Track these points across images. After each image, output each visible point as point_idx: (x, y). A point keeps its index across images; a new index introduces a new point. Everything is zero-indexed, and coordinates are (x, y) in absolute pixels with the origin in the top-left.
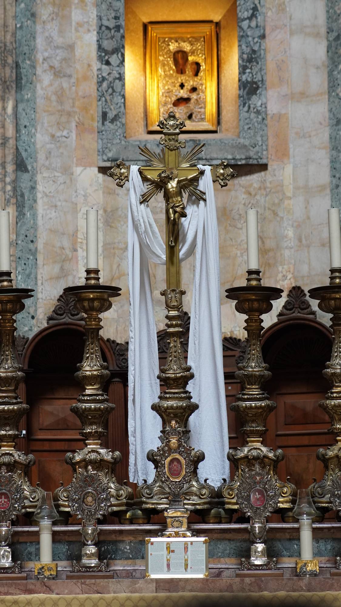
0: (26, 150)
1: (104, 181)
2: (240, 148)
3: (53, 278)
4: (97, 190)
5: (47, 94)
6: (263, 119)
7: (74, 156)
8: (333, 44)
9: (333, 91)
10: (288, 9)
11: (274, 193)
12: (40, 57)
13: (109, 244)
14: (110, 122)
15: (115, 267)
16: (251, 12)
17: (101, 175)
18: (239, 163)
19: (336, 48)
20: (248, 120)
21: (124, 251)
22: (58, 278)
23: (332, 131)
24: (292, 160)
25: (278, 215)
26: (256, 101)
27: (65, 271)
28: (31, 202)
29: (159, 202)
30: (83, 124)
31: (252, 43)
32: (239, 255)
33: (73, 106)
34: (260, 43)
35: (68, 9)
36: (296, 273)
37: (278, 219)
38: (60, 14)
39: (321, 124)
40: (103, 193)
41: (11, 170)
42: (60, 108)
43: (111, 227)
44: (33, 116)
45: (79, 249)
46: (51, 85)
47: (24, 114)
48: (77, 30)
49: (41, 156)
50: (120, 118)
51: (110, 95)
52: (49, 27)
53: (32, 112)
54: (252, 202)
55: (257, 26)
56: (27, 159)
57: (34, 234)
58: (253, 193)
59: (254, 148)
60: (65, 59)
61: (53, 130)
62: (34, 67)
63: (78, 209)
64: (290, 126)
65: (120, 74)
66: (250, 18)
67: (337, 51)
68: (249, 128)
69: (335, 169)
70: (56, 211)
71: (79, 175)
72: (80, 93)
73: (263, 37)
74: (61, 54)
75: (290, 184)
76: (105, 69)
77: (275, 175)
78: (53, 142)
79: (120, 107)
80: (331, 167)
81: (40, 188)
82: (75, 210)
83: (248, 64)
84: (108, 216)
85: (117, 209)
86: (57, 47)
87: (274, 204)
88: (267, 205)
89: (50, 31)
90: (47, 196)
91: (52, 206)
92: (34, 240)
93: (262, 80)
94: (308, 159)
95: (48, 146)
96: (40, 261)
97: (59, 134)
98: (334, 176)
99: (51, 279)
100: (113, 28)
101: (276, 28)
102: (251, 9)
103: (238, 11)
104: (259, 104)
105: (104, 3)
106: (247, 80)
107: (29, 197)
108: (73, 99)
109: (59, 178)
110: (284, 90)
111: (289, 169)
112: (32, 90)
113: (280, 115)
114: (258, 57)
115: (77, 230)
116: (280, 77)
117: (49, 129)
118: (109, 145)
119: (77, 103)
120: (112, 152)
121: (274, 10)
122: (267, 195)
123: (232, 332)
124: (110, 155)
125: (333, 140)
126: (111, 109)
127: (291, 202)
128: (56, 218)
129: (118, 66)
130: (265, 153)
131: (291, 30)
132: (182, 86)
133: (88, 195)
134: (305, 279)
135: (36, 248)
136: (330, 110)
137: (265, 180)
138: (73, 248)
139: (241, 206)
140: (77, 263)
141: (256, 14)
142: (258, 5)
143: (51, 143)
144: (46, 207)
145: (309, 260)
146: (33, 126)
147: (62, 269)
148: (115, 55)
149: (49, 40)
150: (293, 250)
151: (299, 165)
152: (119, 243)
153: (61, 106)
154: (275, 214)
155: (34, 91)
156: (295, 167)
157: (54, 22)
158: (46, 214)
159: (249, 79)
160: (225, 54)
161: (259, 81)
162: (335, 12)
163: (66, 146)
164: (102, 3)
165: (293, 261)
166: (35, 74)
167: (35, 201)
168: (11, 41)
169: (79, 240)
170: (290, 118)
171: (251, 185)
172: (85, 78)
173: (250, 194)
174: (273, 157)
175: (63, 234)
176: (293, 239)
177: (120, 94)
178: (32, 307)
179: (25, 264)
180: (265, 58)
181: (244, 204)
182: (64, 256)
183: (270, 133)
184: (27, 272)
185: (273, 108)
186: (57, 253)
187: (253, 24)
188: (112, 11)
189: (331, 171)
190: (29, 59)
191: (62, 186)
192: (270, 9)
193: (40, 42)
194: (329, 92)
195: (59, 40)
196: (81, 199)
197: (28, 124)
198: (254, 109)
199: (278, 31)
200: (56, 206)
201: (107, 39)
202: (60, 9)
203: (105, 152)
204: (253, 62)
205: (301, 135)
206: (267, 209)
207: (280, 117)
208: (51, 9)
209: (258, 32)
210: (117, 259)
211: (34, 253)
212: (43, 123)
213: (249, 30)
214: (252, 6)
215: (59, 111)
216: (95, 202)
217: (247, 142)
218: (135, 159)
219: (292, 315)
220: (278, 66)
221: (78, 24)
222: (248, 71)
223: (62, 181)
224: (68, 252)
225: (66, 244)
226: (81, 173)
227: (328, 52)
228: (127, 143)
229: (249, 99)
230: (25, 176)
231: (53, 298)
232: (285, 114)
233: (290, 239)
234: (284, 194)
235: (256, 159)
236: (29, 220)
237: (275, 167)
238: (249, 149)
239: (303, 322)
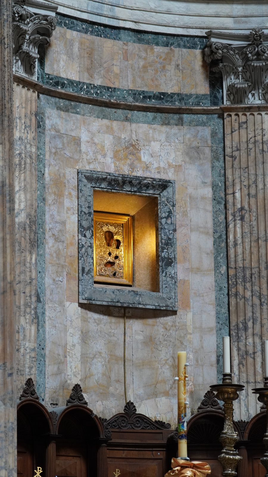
0: (40, 288)
1: (81, 312)
2: (161, 299)
3: (54, 374)
4: (77, 318)
5: (51, 252)
6: (175, 282)
7: (65, 294)
8: (217, 240)
9: (218, 269)
10: (189, 215)
11: (181, 329)
12: (47, 227)
13: (84, 354)
14: (86, 274)
15: (87, 369)
16: (167, 214)
17: (80, 308)
18: (162, 309)
19: (219, 243)
20: (165, 281)
21: (93, 360)
22: (56, 374)
23: (217, 294)
24: (192, 310)
25: (183, 344)
26: (171, 270)
27: (60, 370)
28: (42, 322)
29: (112, 329)
30: (70, 274)
31: (168, 233)
32: (160, 367)
33: (65, 262)
34: (173, 234)
35: (62, 198)
36: (194, 382)
37: (184, 346)
38: (58, 201)
39: (210, 289)
40: (81, 320)
41: (34, 301)
42: (58, 262)
43: (85, 343)
44: (44, 265)
45: (68, 356)
46: (53, 246)
47: (39, 263)
48: (67, 213)
49: (48, 293)
50: (91, 272)
51: (86, 257)
52: (52, 209)
53: (43, 263)
54: (167, 334)
55: (171, 223)
56: (40, 294)
57: (44, 343)
58: (168, 329)
59: (169, 300)
60: (60, 230)
61: (54, 276)
62: (44, 233)
63: (67, 329)
64: (190, 288)
65: (91, 243)
66: (167, 218)
67: (220, 245)
68: (166, 287)
69: (219, 318)
70: (56, 330)
71: (68, 307)
72: (69, 254)
73: (175, 230)
74: (59, 227)
75: (191, 325)
76: (83, 240)
77: (181, 318)
78: (54, 284)
79: (91, 265)
80: (216, 317)
81: (47, 313)
82: (66, 331)
83: (165, 246)
84: (83, 335)
85: (89, 332)
86: (56, 222)
87: (181, 337)
88: (176, 337)
89: (53, 211)
90: (51, 319)
91: (53, 326)
92: (44, 348)
93: (175, 258)
94: (202, 310)
95: (52, 286)
96: (47, 363)
97: (57, 279)
98: (219, 323)
99: (52, 375)
100: (88, 214)
101: (182, 226)
102: (167, 212)
103: (159, 212)
104: (173, 272)
105: (83, 196)
106: (164, 256)
107: (41, 319)
108: (65, 257)
109: (57, 308)
110: (187, 265)
111: (190, 316)
112: (43, 249)
113: (184, 280)
114: (172, 242)
115: (67, 344)
116: (184, 257)
117: (52, 275)
118: (86, 289)
119: (67, 260)
120: (87, 294)
121: (180, 214)
122: (176, 331)
123: (155, 417)
124: (86, 296)
125: (218, 300)
126: (86, 266)
127: (192, 336)
128: (56, 334)
129: (90, 238)
130: (176, 303)
131: (191, 228)
132: (110, 254)
133: (73, 321)
134: (201, 386)
135: (45, 353)
136: (216, 281)
137: (175, 321)
138: (65, 355)
139: (161, 336)
140: (67, 365)
141: (171, 215)
142: (172, 210)
143: (53, 285)
144: (50, 327)
145: (203, 374)
146: (44, 272)
147: (58, 368)
148: (88, 231)
149: (52, 216)
150: (193, 367)
151: (196, 314)
152: (89, 354)
153: (59, 261)
154: (182, 343)
155: (44, 250)
156: (194, 314)
157: (55, 205)
158: (50, 332)
159: (166, 256)
160: (138, 237)
161: (173, 258)
162: (218, 220)
163: (61, 287)
164: (82, 197)
165: (193, 374)
166: (45, 238)
167: (45, 322)
168: (35, 215)
169: (68, 350)
170: (190, 283)
171: (167, 323)
172: (72, 244)
173: (166, 329)
174: (180, 307)
175: (59, 345)
176: (192, 360)
177: (91, 257)
178: (42, 393)
179: (39, 364)
180: (176, 244)
181: (163, 335)
182: (60, 360)
183: (179, 290)
184: (40, 369)
185: (180, 276)
186: (56, 358)
187: (169, 221)
188: (87, 203)
189: (216, 319)
190: (42, 228)
191: (59, 313)
192: (178, 213)
193: (47, 217)
194: (215, 270)
195: (57, 218)
196: (69, 323)
197: (41, 271)
198: (169, 275)
199: (183, 228)
200: (55, 327)
201: (85, 220)
202: (58, 197)
203: (84, 293)
204: (169, 245)
205: (198, 295)
206: (176, 339)
207: (184, 281)
208: (54, 197)
209: (172, 227)
210: (89, 364)
211: (44, 356)
212: (49, 271)
213: (166, 225)
214: (168, 210)
215: (57, 264)
216: (76, 326)
217: (165, 296)
218: (101, 300)
219: (207, 409)
220: (183, 250)
221: (67, 208)
222: (165, 250)
223: (59, 311)
224: (61, 357)
225: (61, 352)
226: (69, 306)
227: (214, 245)
228: (95, 289)
229: (166, 269)
230: (40, 305)
231: (54, 388)
232: (187, 280)
233: (191, 360)
234: (187, 331)
235: (172, 307)
236: (41, 334)
237: (182, 313)
238: (167, 300)
239: (215, 414)
